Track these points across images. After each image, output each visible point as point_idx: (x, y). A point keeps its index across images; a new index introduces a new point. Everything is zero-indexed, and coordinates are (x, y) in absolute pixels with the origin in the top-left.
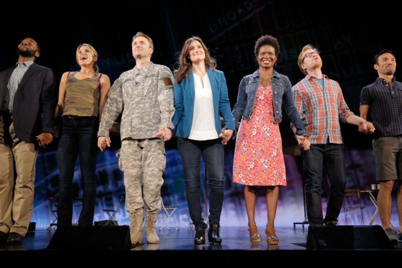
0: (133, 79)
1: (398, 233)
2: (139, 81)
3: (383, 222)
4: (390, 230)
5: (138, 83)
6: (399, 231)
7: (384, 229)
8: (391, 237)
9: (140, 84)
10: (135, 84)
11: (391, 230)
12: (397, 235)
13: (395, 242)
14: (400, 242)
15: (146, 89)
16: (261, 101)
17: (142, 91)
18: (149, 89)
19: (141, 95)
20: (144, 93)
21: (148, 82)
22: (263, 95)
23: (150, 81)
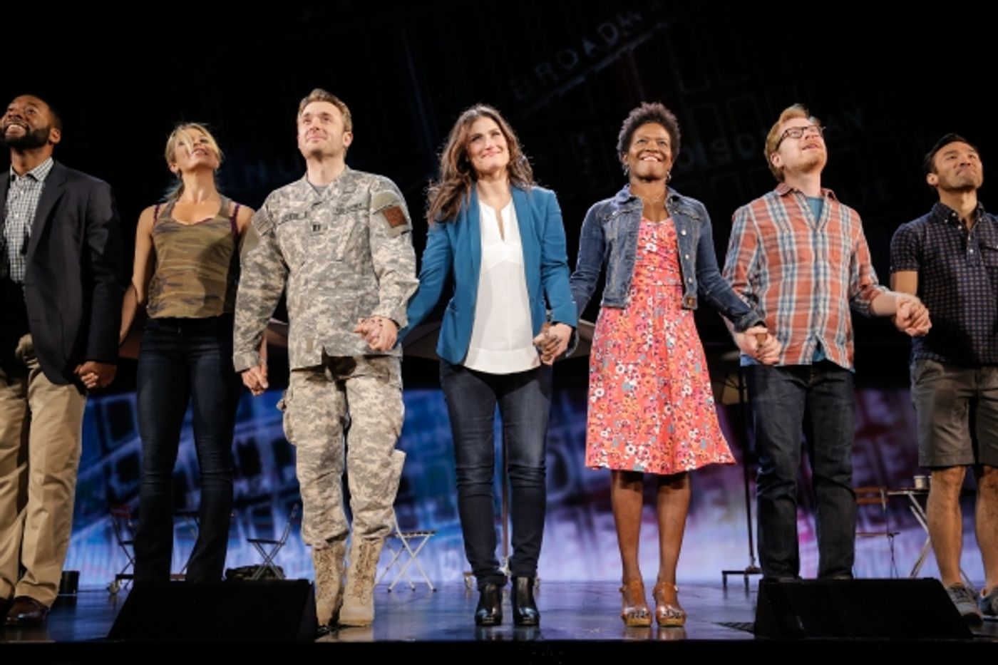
0: (306, 217)
1: (982, 596)
2: (321, 222)
3: (943, 569)
4: (960, 589)
5: (319, 226)
6: (984, 593)
7: (946, 587)
8: (964, 608)
9: (326, 229)
10: (312, 228)
11: (964, 590)
12: (980, 602)
13: (973, 619)
14: (985, 620)
15: (342, 241)
16: (652, 256)
17: (331, 247)
18: (349, 240)
19: (328, 257)
20: (337, 251)
21: (346, 223)
22: (655, 242)
23: (350, 221)
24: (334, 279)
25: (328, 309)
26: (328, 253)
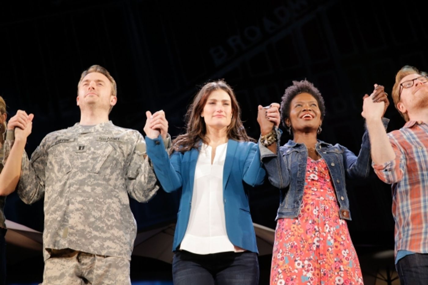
0: (74, 141)
2: (86, 145)
5: (84, 147)
9: (89, 149)
10: (78, 148)
15: (101, 160)
16: (315, 183)
17: (92, 163)
18: (106, 161)
19: (89, 169)
20: (96, 167)
21: (105, 148)
22: (316, 173)
23: (109, 147)
24: (91, 186)
25: (82, 209)
26: (88, 167)
